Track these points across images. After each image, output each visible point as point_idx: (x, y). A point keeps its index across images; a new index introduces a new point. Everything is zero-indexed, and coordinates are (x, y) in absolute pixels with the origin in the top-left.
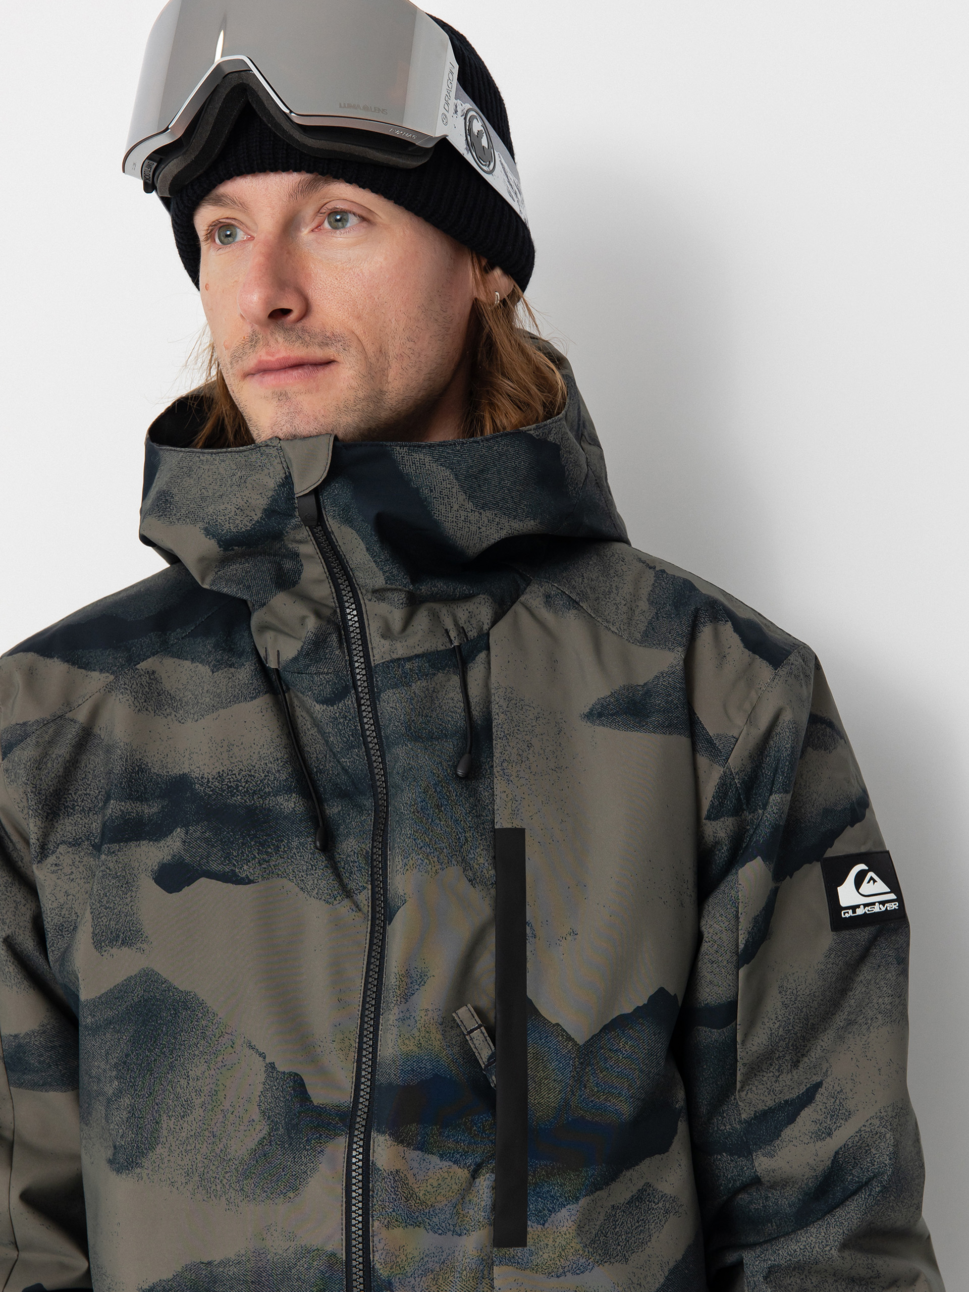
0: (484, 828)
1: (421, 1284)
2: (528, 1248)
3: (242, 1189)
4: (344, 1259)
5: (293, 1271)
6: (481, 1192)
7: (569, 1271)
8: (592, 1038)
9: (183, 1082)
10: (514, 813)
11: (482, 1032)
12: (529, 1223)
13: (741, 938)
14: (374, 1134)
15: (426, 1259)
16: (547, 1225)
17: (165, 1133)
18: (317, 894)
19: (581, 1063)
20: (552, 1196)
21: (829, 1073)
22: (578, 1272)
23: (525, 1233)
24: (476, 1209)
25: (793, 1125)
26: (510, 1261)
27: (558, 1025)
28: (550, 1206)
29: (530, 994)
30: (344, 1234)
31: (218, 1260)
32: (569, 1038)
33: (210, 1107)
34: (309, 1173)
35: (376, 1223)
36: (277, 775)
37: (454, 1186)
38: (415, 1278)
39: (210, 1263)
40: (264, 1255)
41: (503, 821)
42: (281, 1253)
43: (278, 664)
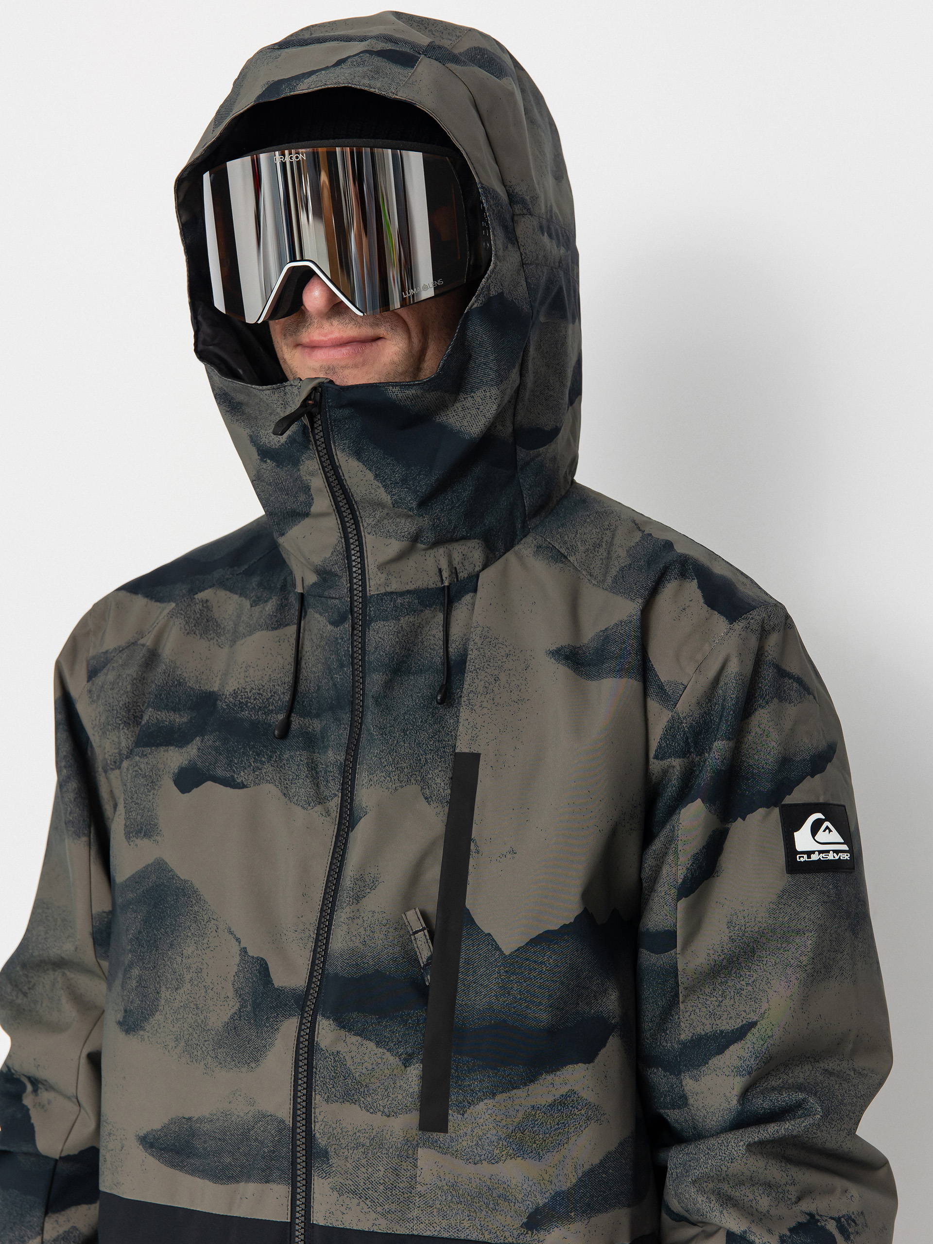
0: (445, 751)
1: (353, 1156)
2: (449, 1134)
4: (289, 1125)
6: (410, 1080)
7: (485, 1160)
8: (519, 948)
10: (473, 739)
11: (425, 934)
12: (451, 1112)
14: (319, 1018)
15: (358, 1134)
16: (466, 1115)
17: (162, 1002)
18: (296, 800)
19: (507, 972)
20: (471, 1091)
22: (492, 1161)
23: (448, 1120)
24: (404, 1094)
26: (433, 1145)
27: (489, 935)
28: (469, 1098)
29: (468, 905)
30: (292, 1104)
31: (196, 1117)
34: (268, 1047)
35: (318, 1097)
36: (282, 696)
37: (388, 1072)
38: (348, 1150)
39: (190, 1119)
40: (229, 1117)
41: (463, 747)
42: (242, 1115)
43: (303, 588)
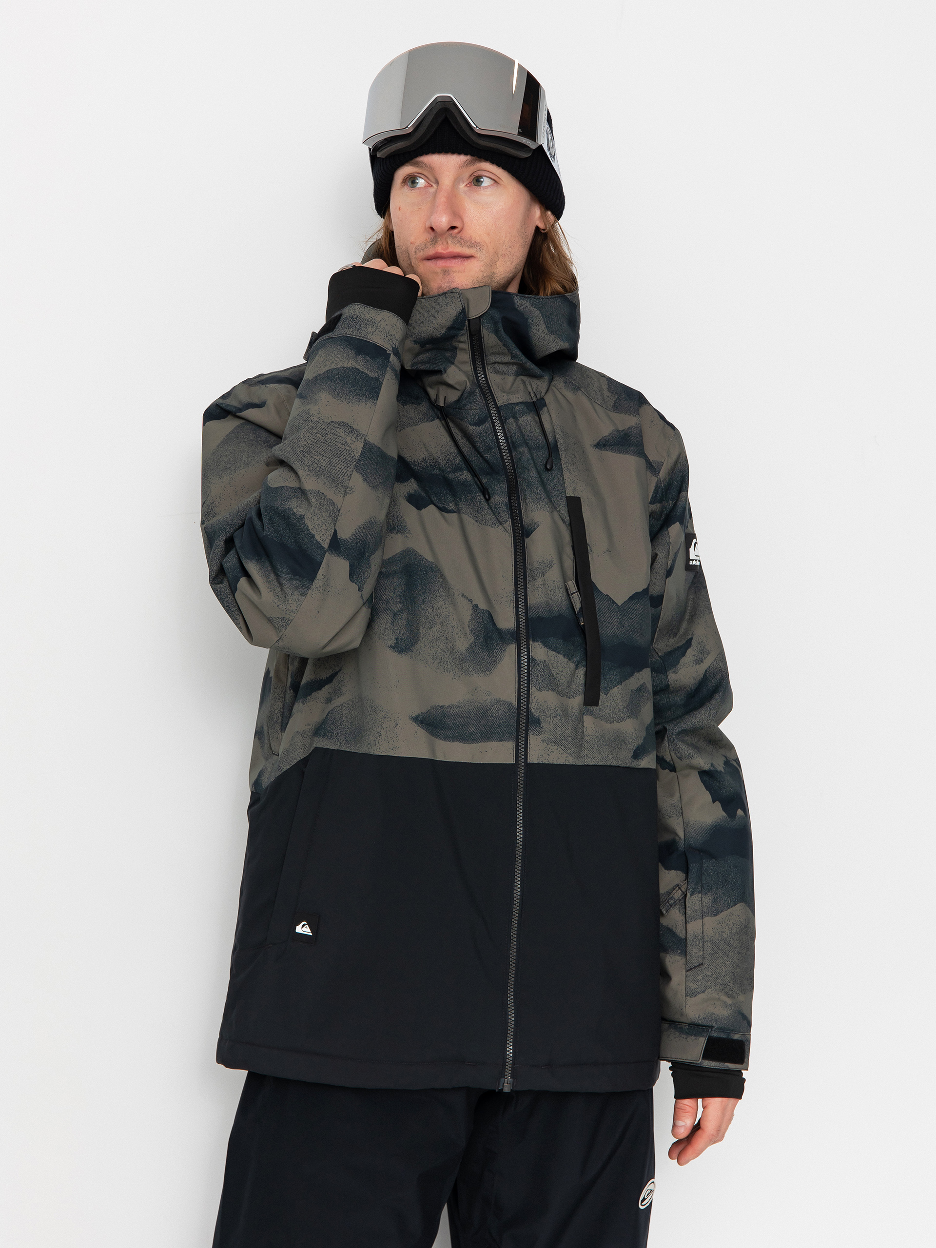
0: (562, 496)
1: (554, 721)
2: (599, 707)
3: (462, 668)
4: (516, 706)
5: (489, 712)
6: (579, 677)
7: (615, 721)
8: (624, 603)
9: (430, 610)
10: (574, 489)
11: (578, 595)
12: (601, 693)
13: (669, 562)
14: (531, 643)
15: (557, 709)
16: (608, 695)
17: (422, 635)
18: (485, 522)
19: (621, 615)
20: (611, 680)
21: (694, 633)
22: (619, 721)
23: (598, 699)
24: (577, 685)
25: (684, 657)
26: (591, 713)
27: (607, 595)
28: (610, 685)
29: (593, 579)
30: (517, 693)
31: (447, 705)
32: (614, 602)
33: (445, 624)
34: (498, 661)
35: (533, 688)
36: (453, 461)
37: (569, 672)
38: (551, 718)
39: (442, 706)
40: (473, 703)
41: (570, 493)
42: (482, 702)
43: (444, 404)
